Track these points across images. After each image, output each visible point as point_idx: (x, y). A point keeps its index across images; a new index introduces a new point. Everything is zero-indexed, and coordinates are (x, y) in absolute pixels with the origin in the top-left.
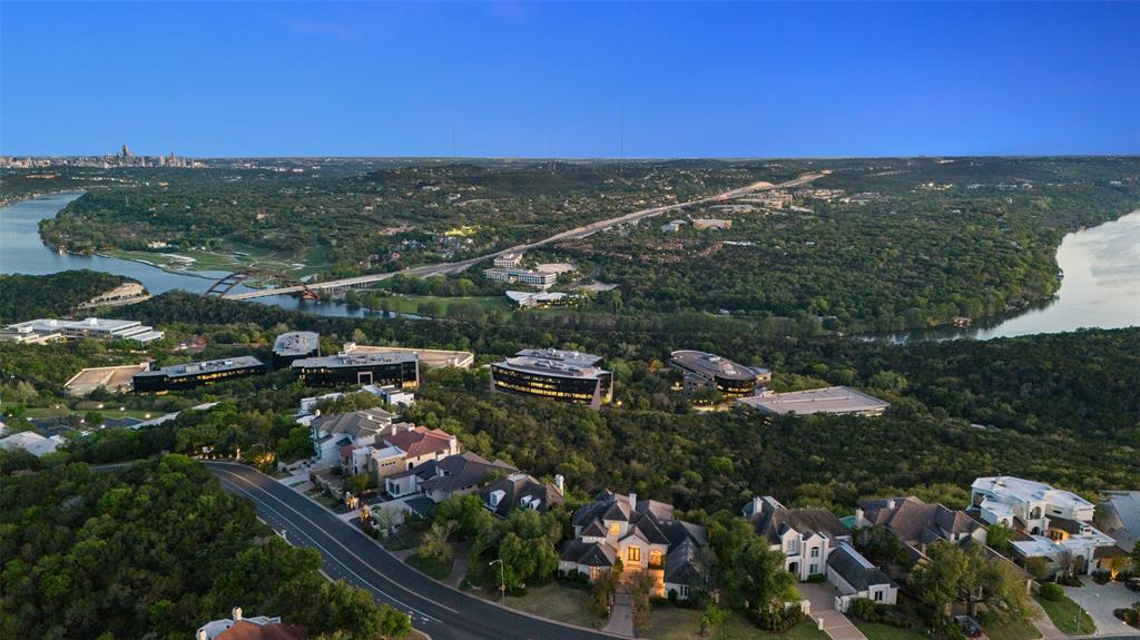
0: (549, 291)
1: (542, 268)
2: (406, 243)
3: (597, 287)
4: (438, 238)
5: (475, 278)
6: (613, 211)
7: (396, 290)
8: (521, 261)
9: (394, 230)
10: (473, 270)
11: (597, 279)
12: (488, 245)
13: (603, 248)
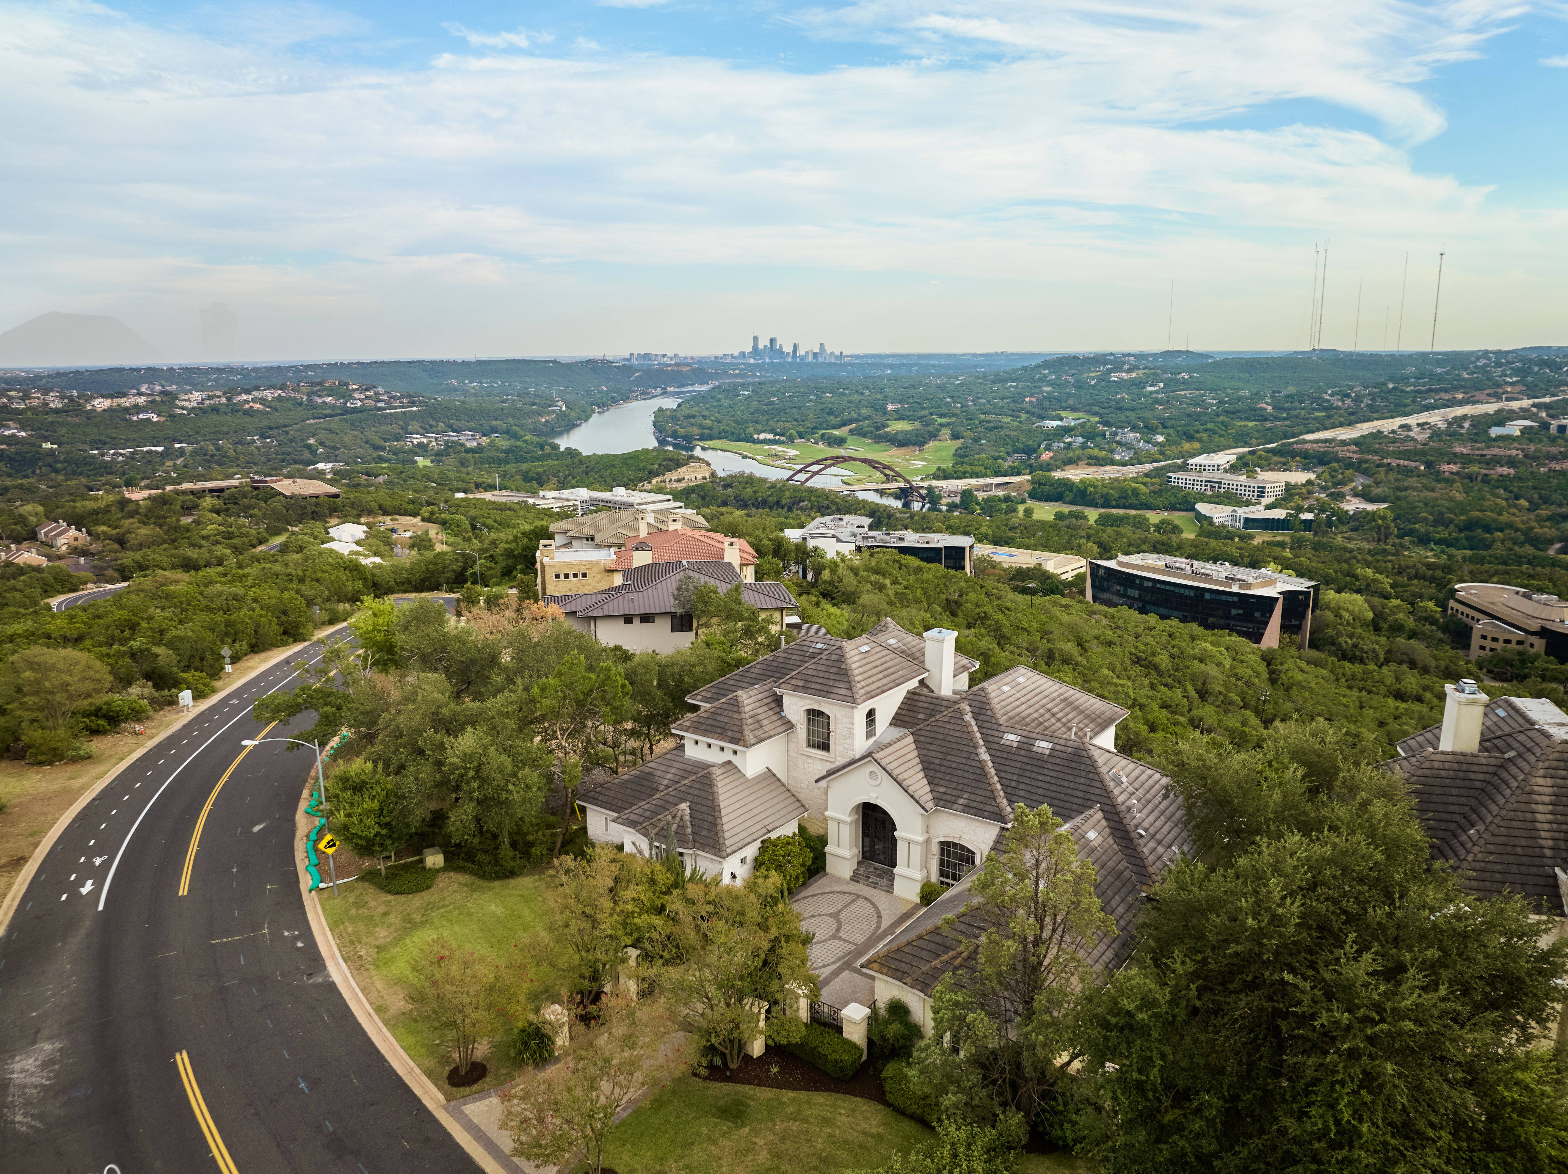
1: (1264, 475)
2: (1068, 440)
3: (1352, 505)
4: (1114, 434)
5: (1153, 484)
6: (1406, 406)
7: (1033, 496)
8: (1232, 466)
9: (1055, 423)
10: (1153, 474)
11: (1356, 495)
12: (1187, 446)
13: (1375, 452)
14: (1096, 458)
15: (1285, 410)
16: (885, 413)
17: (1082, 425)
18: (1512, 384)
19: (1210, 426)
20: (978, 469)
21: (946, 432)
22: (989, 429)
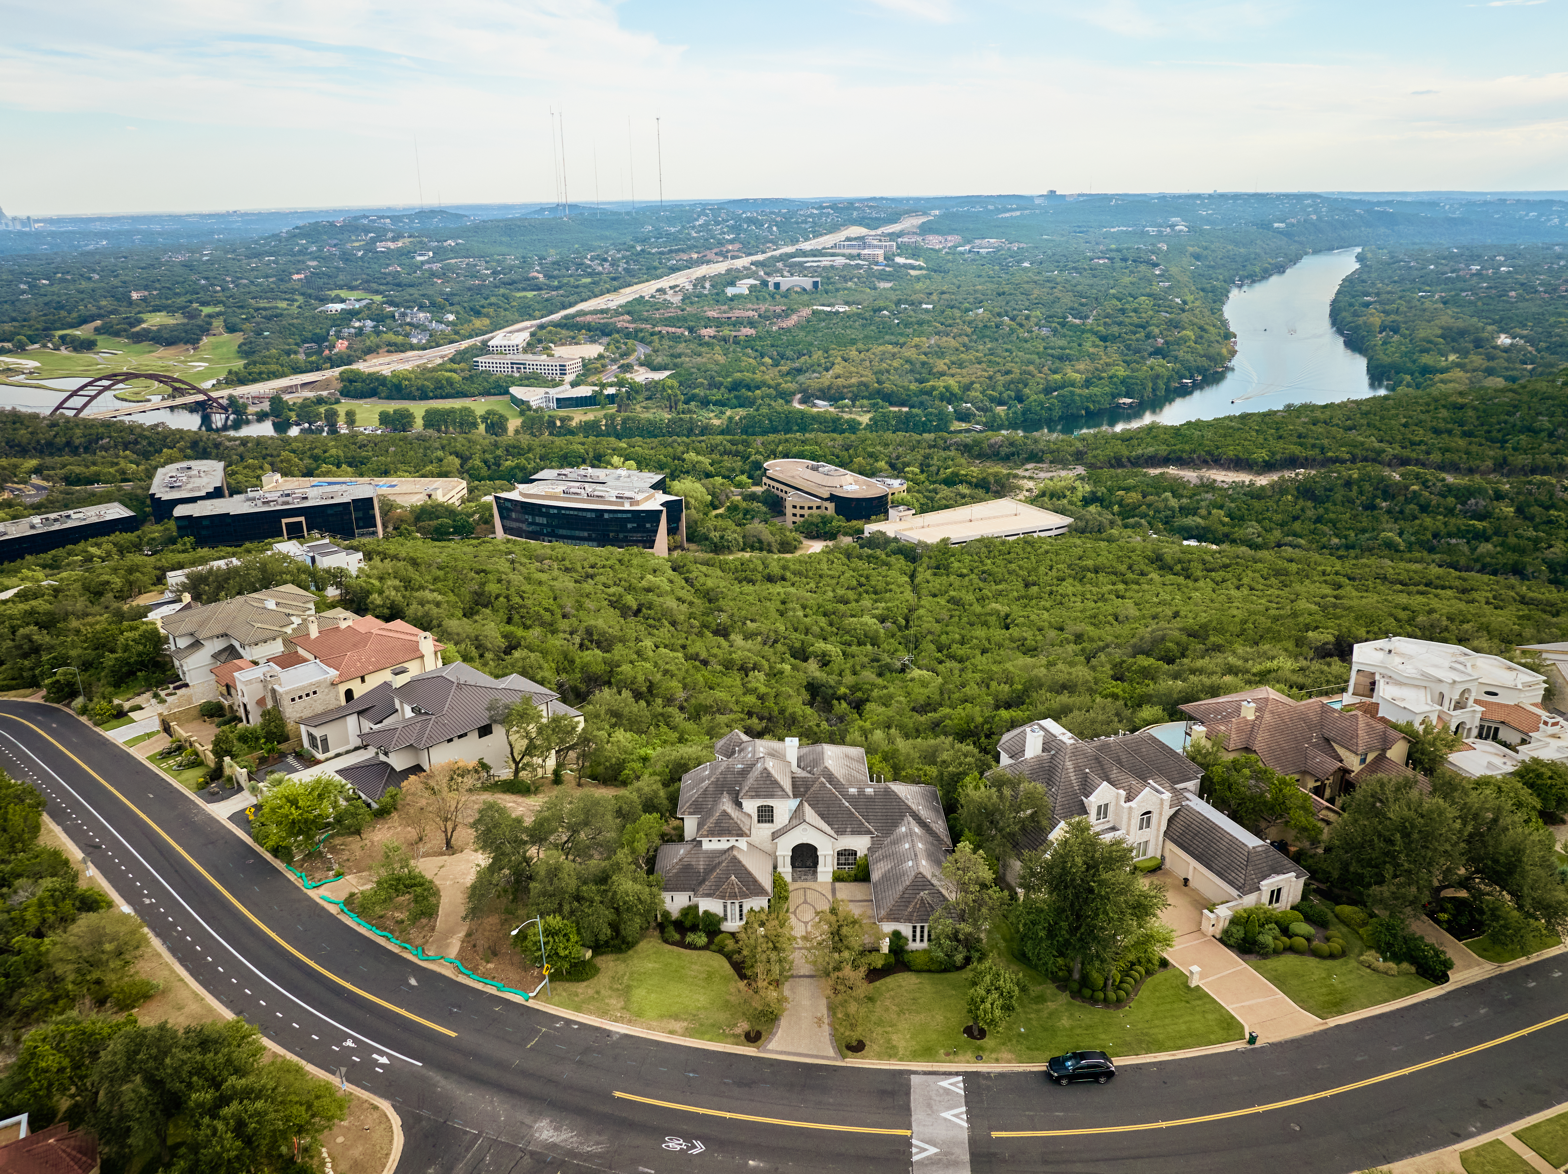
0: (574, 384)
1: (560, 351)
2: (357, 324)
3: (642, 376)
4: (404, 315)
5: (462, 370)
6: (655, 268)
7: (346, 393)
8: (528, 344)
9: (339, 307)
10: (458, 358)
11: (641, 365)
12: (478, 323)
13: (646, 320)
14: (395, 344)
15: (555, 277)
16: (131, 303)
17: (368, 307)
18: (731, 242)
19: (493, 299)
20: (274, 367)
21: (218, 324)
22: (269, 319)
